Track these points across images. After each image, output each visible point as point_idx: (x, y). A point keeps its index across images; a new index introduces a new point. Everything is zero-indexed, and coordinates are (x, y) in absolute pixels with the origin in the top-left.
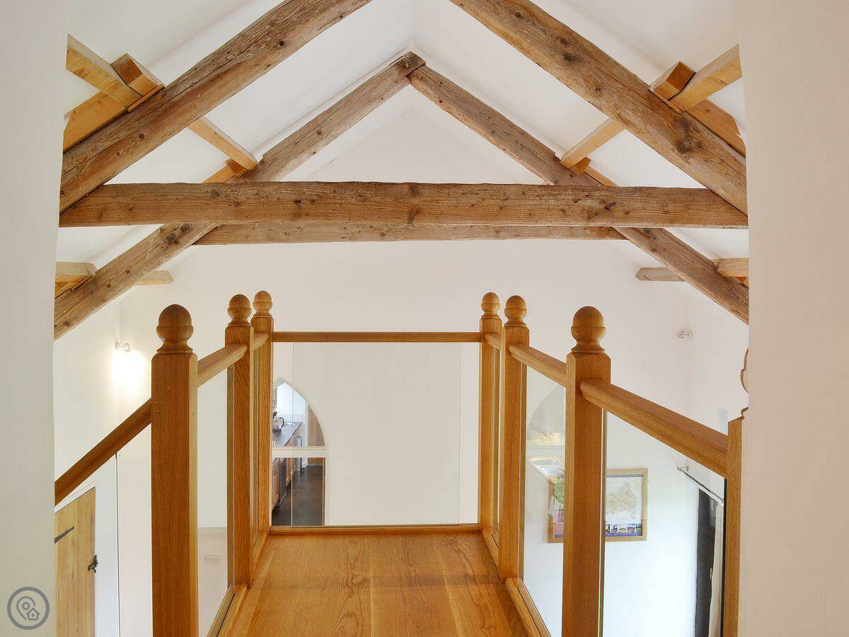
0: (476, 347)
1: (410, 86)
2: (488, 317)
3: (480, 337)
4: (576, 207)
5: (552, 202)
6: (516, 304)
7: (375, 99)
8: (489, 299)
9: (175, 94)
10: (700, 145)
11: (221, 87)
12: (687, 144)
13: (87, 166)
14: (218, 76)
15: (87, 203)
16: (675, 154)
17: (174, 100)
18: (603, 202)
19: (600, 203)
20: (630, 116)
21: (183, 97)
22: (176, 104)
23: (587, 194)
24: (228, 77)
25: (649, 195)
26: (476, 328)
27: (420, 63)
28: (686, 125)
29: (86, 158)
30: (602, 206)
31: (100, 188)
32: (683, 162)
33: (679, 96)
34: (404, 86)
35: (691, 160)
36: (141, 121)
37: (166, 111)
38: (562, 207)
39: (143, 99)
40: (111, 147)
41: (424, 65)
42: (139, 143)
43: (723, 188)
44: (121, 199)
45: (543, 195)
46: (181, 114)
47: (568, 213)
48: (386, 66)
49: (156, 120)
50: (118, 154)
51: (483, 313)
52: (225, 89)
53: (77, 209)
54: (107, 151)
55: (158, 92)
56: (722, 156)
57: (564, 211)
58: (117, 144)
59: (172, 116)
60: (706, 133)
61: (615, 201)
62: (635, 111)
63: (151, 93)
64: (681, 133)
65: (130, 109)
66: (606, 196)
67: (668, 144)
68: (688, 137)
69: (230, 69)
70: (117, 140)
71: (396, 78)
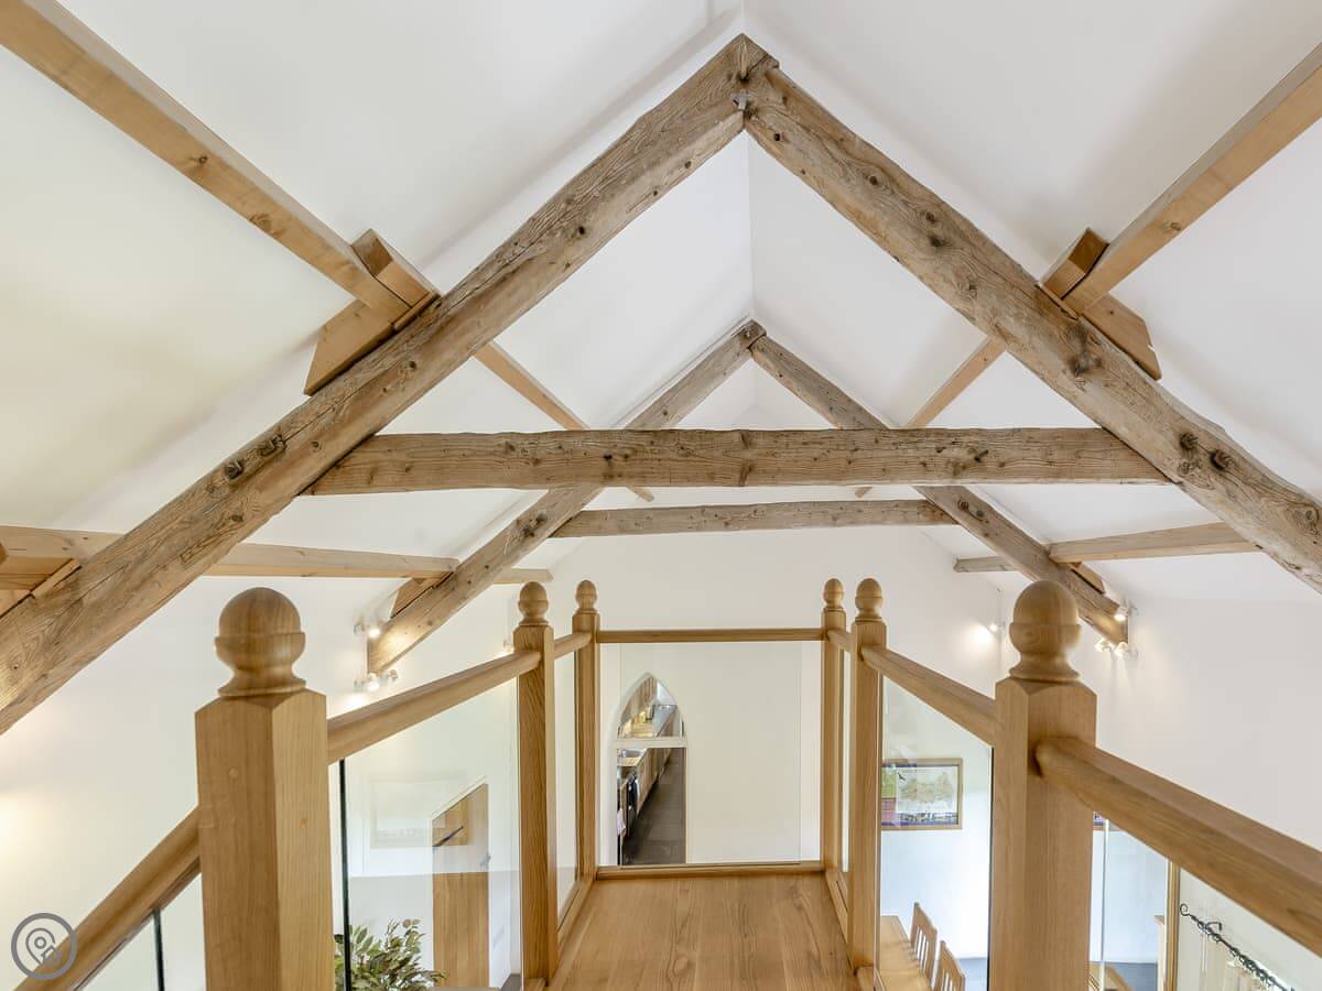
0: (818, 645)
1: (751, 361)
2: (831, 609)
3: (824, 635)
4: (940, 459)
5: (911, 452)
6: (868, 590)
7: (718, 374)
8: (832, 588)
9: (452, 304)
10: (1099, 363)
11: (509, 295)
12: (1083, 362)
13: (345, 407)
14: (504, 279)
15: (353, 461)
16: (1066, 379)
17: (451, 313)
18: (973, 450)
19: (970, 452)
20: (1011, 325)
21: (462, 309)
22: (452, 319)
23: (953, 440)
24: (518, 279)
25: (1030, 440)
26: (816, 622)
27: (761, 333)
28: (1082, 335)
29: (344, 395)
30: (972, 456)
31: (368, 439)
32: (1075, 389)
33: (1083, 285)
34: (745, 360)
35: (1087, 386)
36: (411, 343)
37: (442, 328)
38: (922, 459)
39: (413, 312)
40: (376, 379)
41: (765, 335)
42: (410, 374)
43: (1126, 424)
44: (395, 455)
45: (900, 443)
46: (462, 334)
47: (930, 466)
48: (729, 337)
49: (429, 341)
50: (385, 390)
51: (825, 604)
52: (514, 299)
53: (341, 469)
54: (371, 385)
55: (431, 302)
56: (1127, 377)
57: (924, 464)
58: (383, 374)
59: (451, 337)
60: (1107, 345)
61: (986, 448)
62: (1018, 317)
63: (422, 303)
64: (1076, 346)
65: (397, 326)
66: (976, 442)
67: (1058, 363)
68: (1085, 351)
69: (518, 268)
70: (382, 370)
71: (737, 350)
